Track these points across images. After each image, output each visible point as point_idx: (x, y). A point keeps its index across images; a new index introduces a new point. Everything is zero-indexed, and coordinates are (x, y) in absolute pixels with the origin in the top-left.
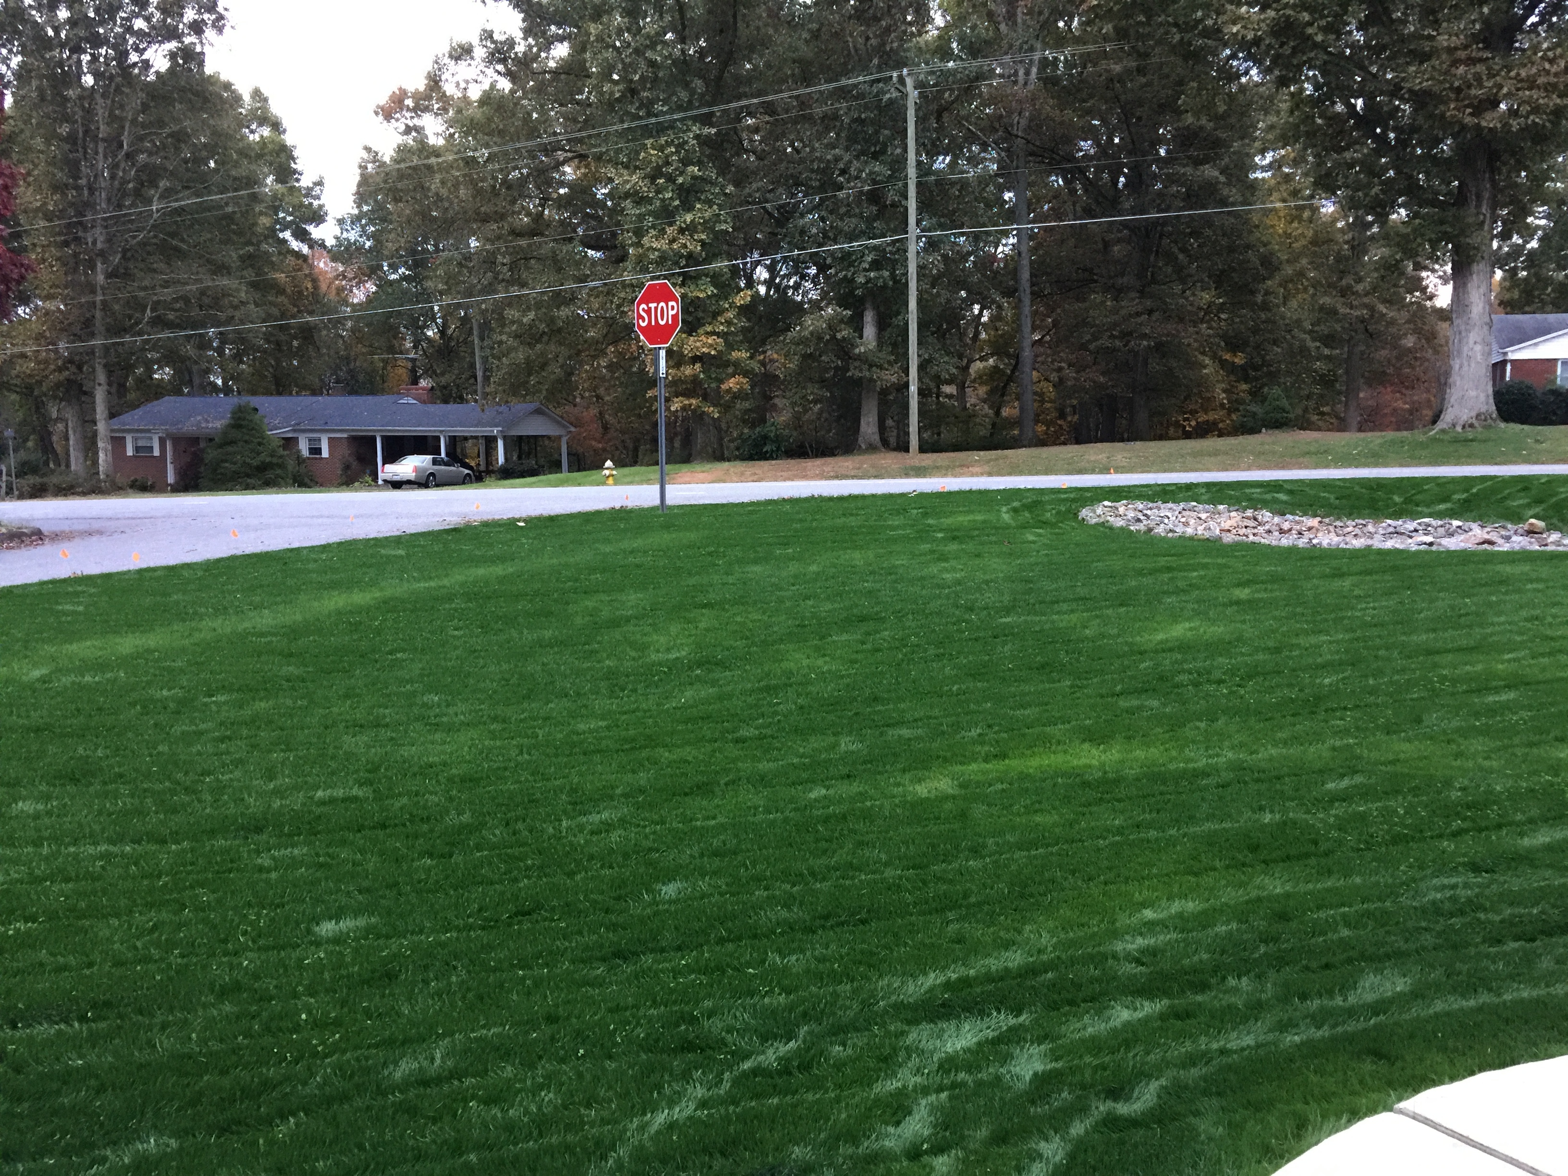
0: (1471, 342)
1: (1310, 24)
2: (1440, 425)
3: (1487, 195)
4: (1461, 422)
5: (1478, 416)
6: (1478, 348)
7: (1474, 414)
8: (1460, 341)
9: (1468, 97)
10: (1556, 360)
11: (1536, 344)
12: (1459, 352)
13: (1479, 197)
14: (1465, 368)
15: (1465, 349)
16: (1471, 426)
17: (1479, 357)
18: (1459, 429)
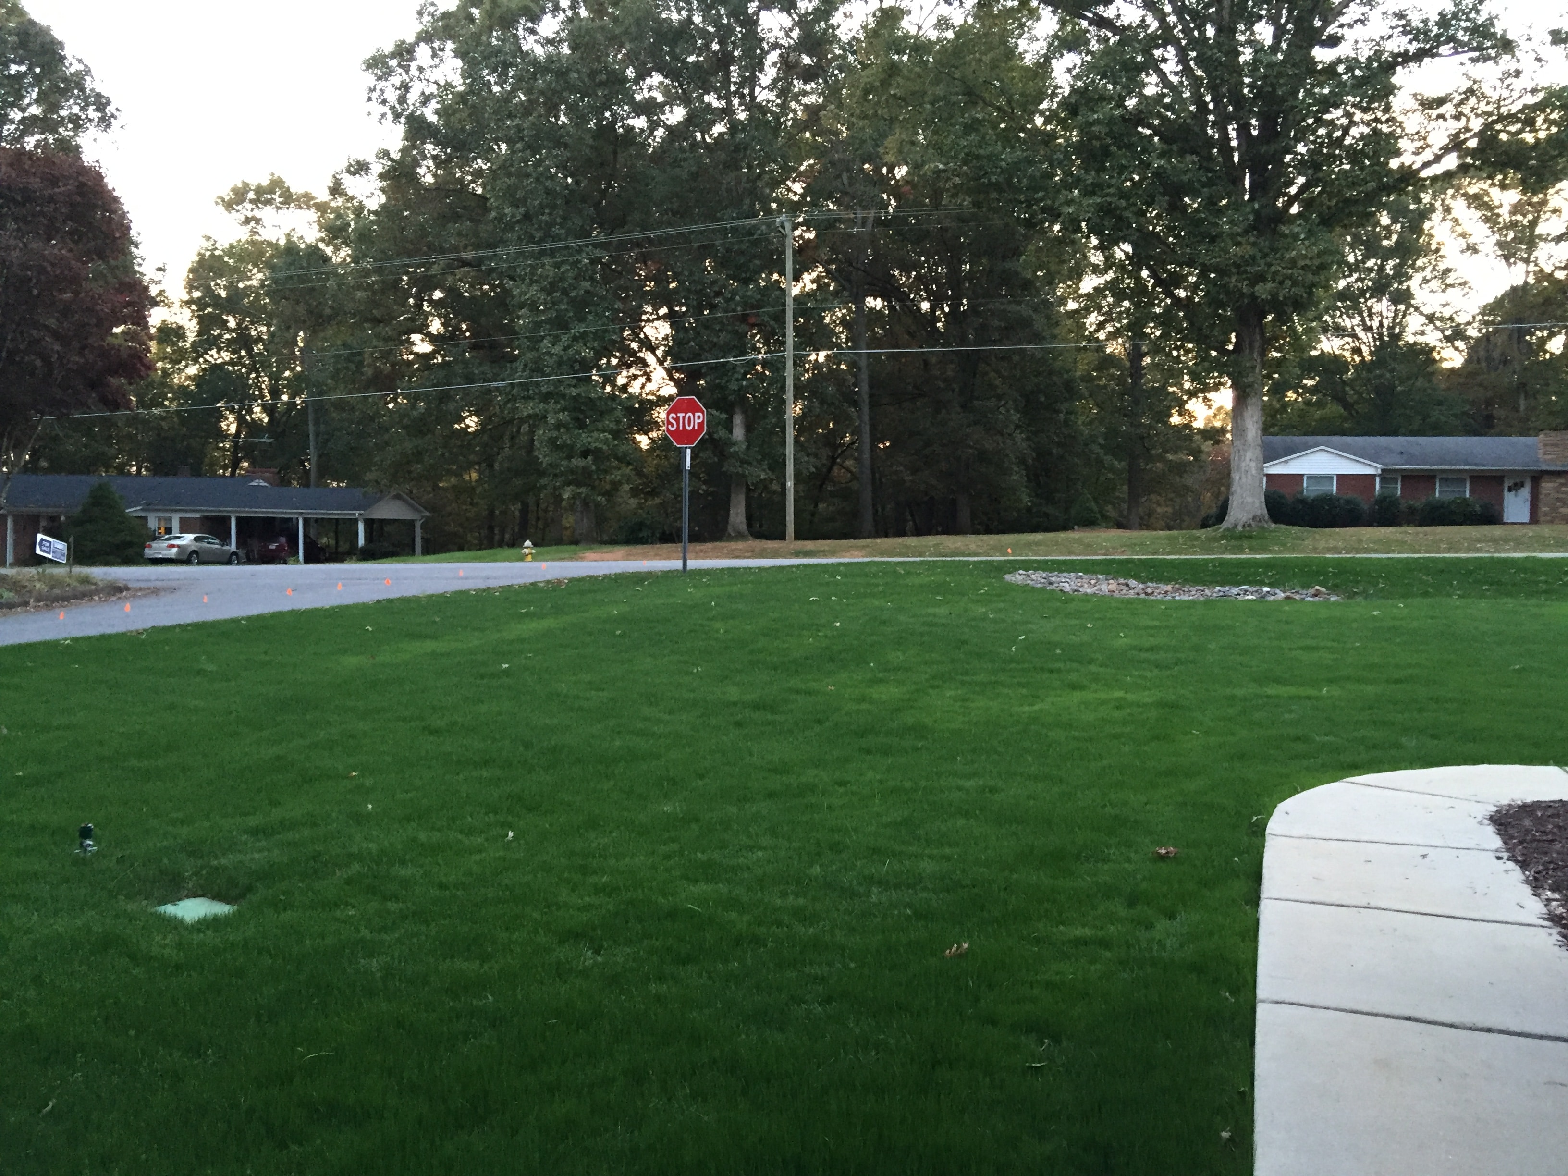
0: (1248, 459)
1: (1125, 209)
2: (1225, 525)
3: (1257, 345)
4: (1241, 523)
5: (1254, 518)
6: (1253, 464)
7: (1251, 516)
8: (1240, 459)
9: (1246, 272)
10: (1302, 475)
11: (1286, 462)
12: (1239, 467)
13: (1251, 348)
14: (1244, 480)
15: (1243, 464)
16: (1250, 525)
17: (1254, 472)
18: (1240, 528)
